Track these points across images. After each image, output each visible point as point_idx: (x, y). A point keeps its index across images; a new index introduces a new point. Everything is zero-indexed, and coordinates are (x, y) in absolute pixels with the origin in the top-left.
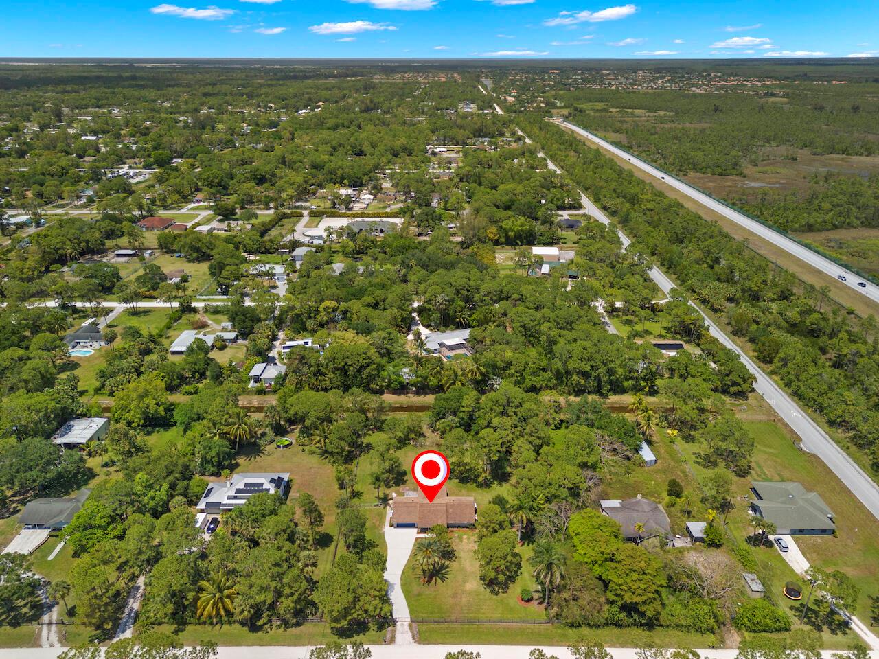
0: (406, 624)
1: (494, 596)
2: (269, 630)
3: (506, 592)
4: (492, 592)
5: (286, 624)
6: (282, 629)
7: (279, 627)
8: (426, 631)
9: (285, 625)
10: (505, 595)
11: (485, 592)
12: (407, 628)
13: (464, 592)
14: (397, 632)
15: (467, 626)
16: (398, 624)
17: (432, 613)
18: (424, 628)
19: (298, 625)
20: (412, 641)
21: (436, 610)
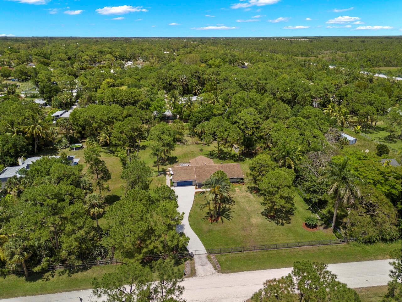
0: (204, 257)
1: (280, 226)
2: (50, 277)
3: (290, 223)
4: (277, 223)
5: (71, 269)
6: (66, 275)
7: (63, 273)
8: (226, 261)
9: (70, 271)
10: (290, 225)
11: (271, 224)
12: (206, 260)
13: (252, 225)
14: (196, 264)
15: (266, 253)
16: (195, 257)
17: (227, 245)
18: (223, 258)
19: (84, 268)
20: (214, 271)
21: (230, 242)
